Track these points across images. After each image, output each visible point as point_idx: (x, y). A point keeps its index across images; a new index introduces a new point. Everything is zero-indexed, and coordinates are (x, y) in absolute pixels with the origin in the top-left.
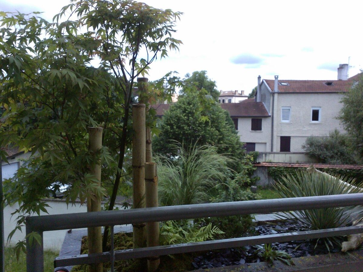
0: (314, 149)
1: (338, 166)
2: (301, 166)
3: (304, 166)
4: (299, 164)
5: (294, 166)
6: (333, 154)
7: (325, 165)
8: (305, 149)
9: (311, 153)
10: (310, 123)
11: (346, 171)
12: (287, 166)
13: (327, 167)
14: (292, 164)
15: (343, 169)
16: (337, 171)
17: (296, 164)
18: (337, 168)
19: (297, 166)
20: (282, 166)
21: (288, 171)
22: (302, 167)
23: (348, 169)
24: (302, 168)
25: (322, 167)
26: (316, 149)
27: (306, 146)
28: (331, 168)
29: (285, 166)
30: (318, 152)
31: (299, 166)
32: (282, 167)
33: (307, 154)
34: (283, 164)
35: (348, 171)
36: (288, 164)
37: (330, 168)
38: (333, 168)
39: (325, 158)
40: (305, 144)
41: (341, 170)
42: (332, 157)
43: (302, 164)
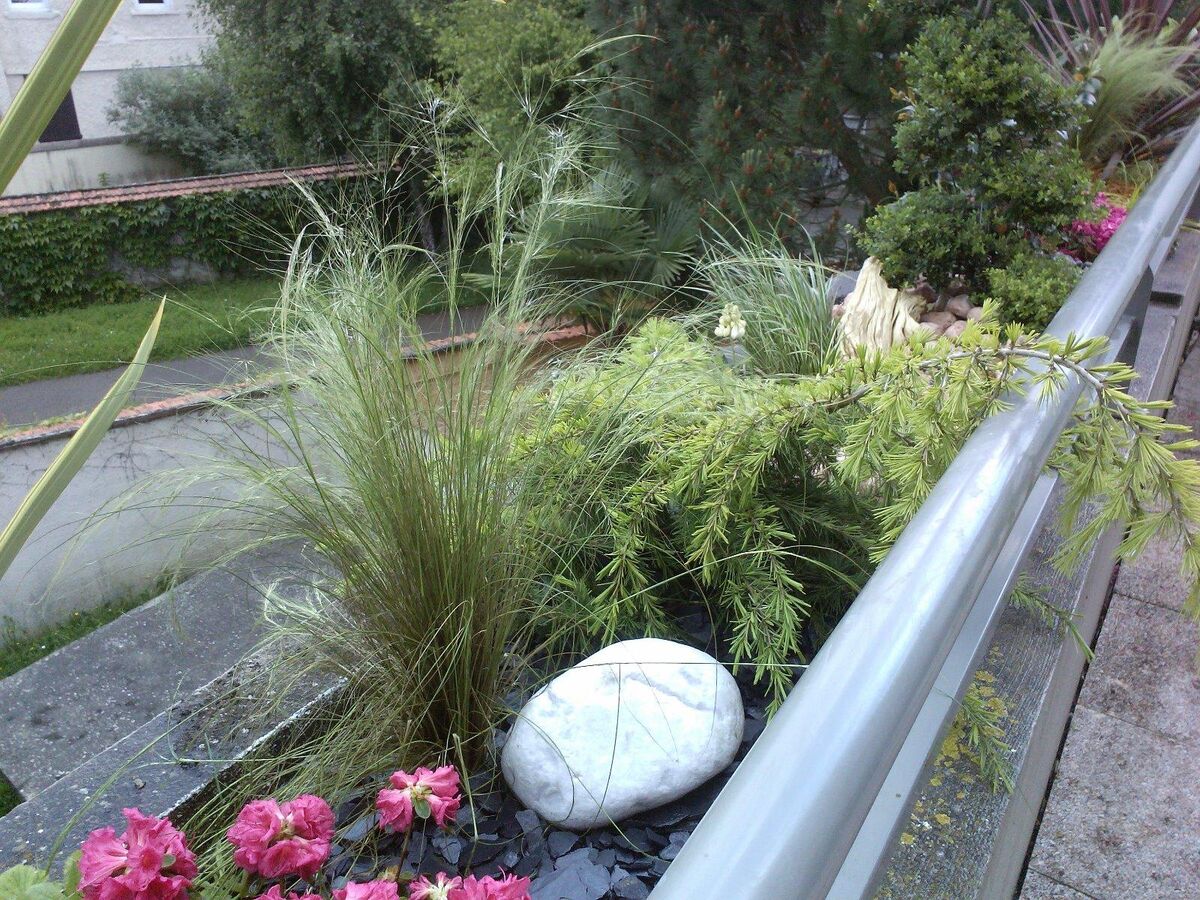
0: (154, 121)
1: (230, 180)
2: (91, 201)
3: (103, 200)
4: (82, 191)
5: (63, 205)
6: (222, 133)
7: (184, 185)
8: (123, 123)
9: (145, 138)
10: (133, 12)
11: (259, 196)
12: (33, 208)
13: (190, 192)
14: (54, 198)
15: (247, 191)
16: (228, 199)
17: (73, 196)
18: (227, 190)
19: (76, 203)
20: (12, 211)
21: (42, 228)
22: (96, 202)
23: (265, 188)
24: (97, 206)
25: (175, 194)
26: (159, 119)
27: (121, 110)
28: (207, 190)
29: (26, 210)
30: (169, 132)
31: (83, 203)
32: (12, 215)
33: (132, 141)
34: (16, 202)
35: (265, 194)
36: (38, 199)
37: (202, 191)
38: (214, 190)
39: (199, 152)
40: (116, 101)
41: (243, 195)
42: (222, 146)
43: (96, 190)
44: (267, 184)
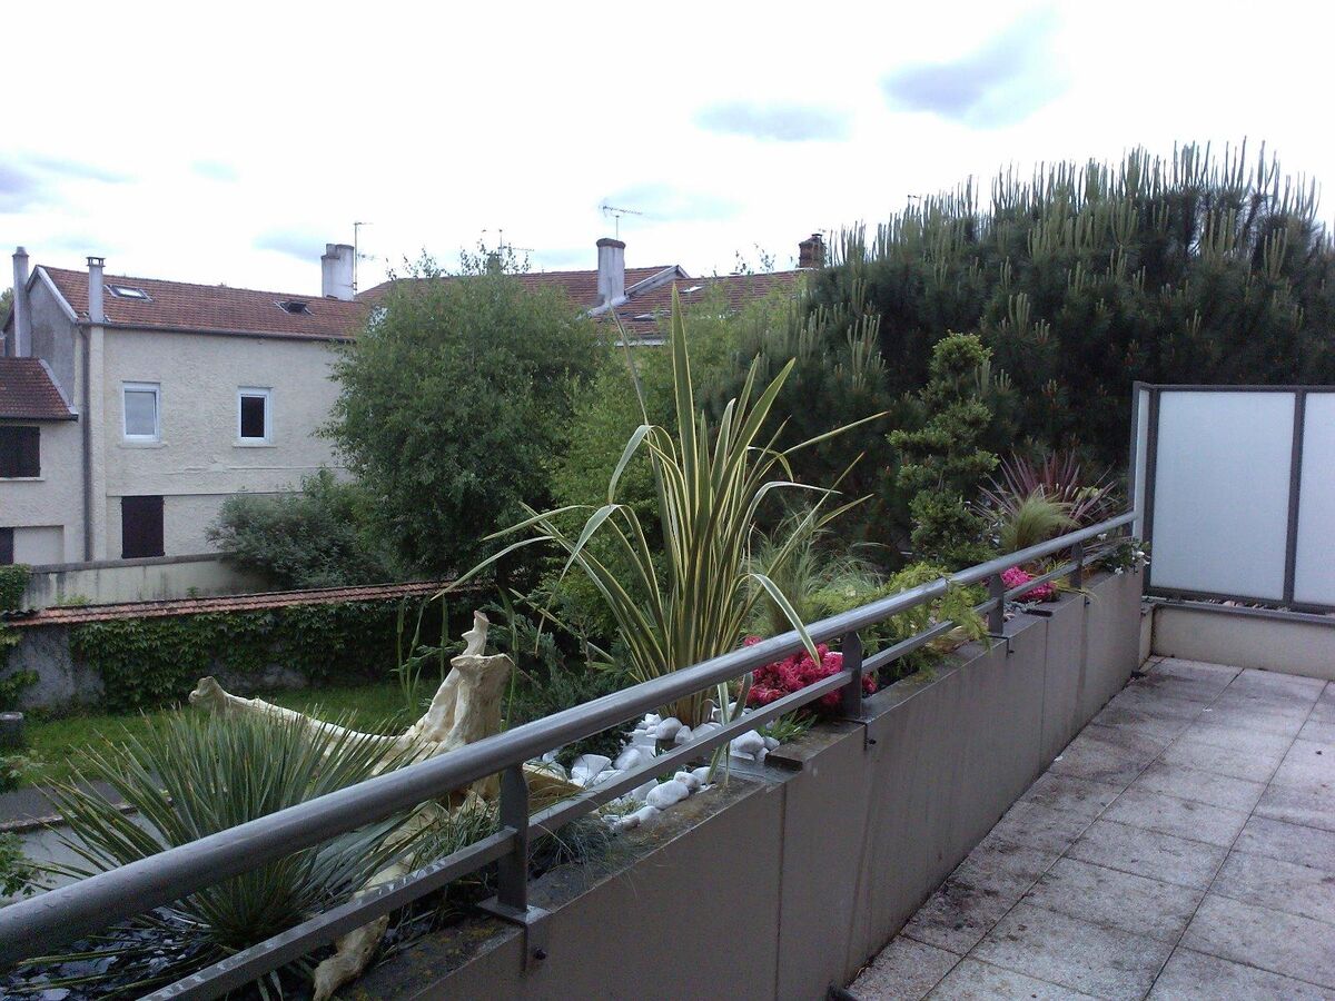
0: (253, 540)
1: (332, 594)
2: (205, 609)
3: (216, 608)
4: (197, 600)
5: (179, 611)
6: (316, 553)
7: (291, 597)
8: (220, 542)
9: (242, 556)
10: (235, 444)
11: (359, 608)
12: (151, 613)
13: (296, 603)
14: (171, 605)
15: (348, 604)
16: (330, 611)
17: (188, 604)
18: (330, 602)
19: (191, 610)
20: (131, 615)
21: (155, 632)
22: (210, 609)
23: (364, 601)
24: (210, 613)
25: (282, 604)
26: (258, 540)
27: (221, 530)
28: (311, 602)
29: (145, 615)
30: (264, 552)
31: (197, 610)
32: (131, 619)
33: (225, 559)
34: (136, 608)
35: (364, 606)
36: (156, 606)
37: (307, 602)
38: (317, 602)
39: (290, 569)
40: (218, 522)
41: (344, 608)
42: (313, 565)
43: (210, 599)
44: (367, 598)
